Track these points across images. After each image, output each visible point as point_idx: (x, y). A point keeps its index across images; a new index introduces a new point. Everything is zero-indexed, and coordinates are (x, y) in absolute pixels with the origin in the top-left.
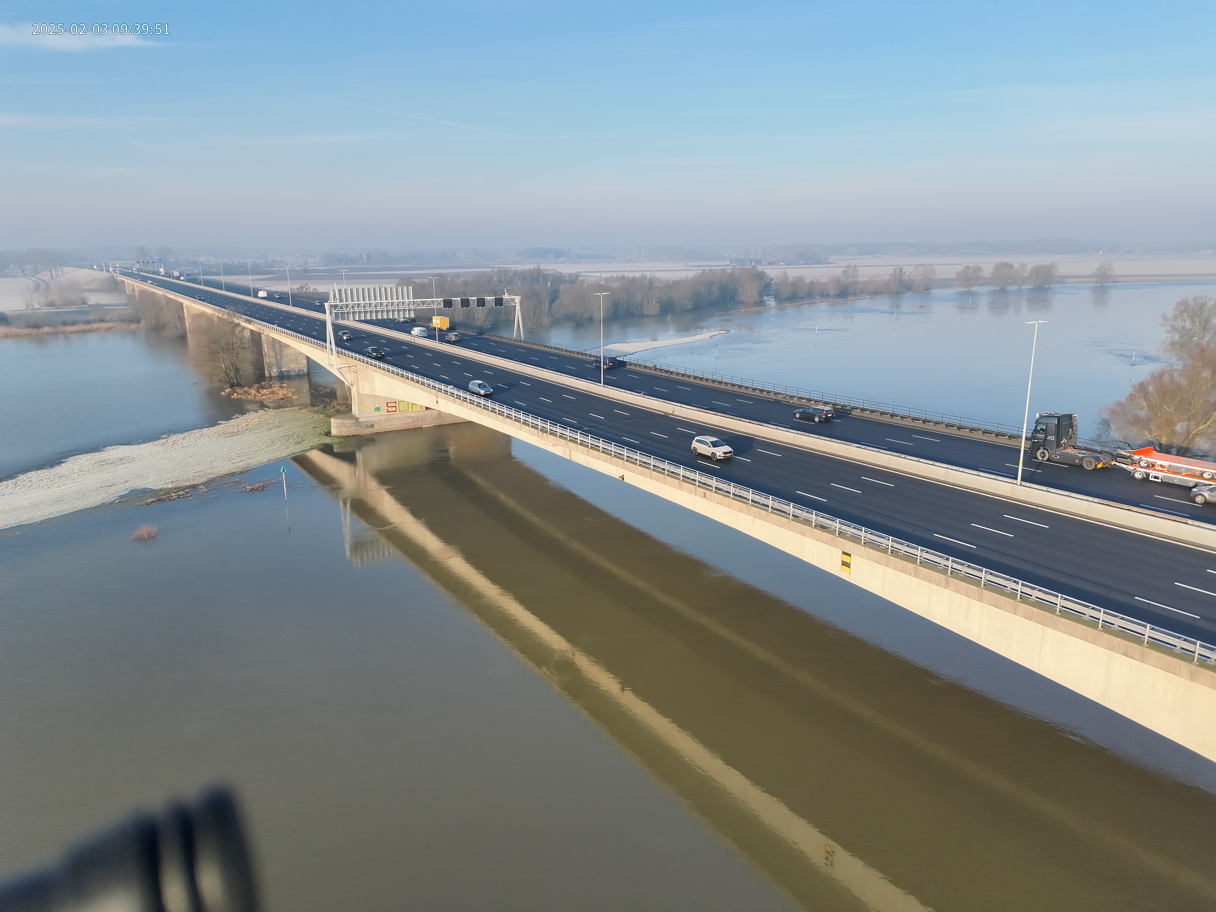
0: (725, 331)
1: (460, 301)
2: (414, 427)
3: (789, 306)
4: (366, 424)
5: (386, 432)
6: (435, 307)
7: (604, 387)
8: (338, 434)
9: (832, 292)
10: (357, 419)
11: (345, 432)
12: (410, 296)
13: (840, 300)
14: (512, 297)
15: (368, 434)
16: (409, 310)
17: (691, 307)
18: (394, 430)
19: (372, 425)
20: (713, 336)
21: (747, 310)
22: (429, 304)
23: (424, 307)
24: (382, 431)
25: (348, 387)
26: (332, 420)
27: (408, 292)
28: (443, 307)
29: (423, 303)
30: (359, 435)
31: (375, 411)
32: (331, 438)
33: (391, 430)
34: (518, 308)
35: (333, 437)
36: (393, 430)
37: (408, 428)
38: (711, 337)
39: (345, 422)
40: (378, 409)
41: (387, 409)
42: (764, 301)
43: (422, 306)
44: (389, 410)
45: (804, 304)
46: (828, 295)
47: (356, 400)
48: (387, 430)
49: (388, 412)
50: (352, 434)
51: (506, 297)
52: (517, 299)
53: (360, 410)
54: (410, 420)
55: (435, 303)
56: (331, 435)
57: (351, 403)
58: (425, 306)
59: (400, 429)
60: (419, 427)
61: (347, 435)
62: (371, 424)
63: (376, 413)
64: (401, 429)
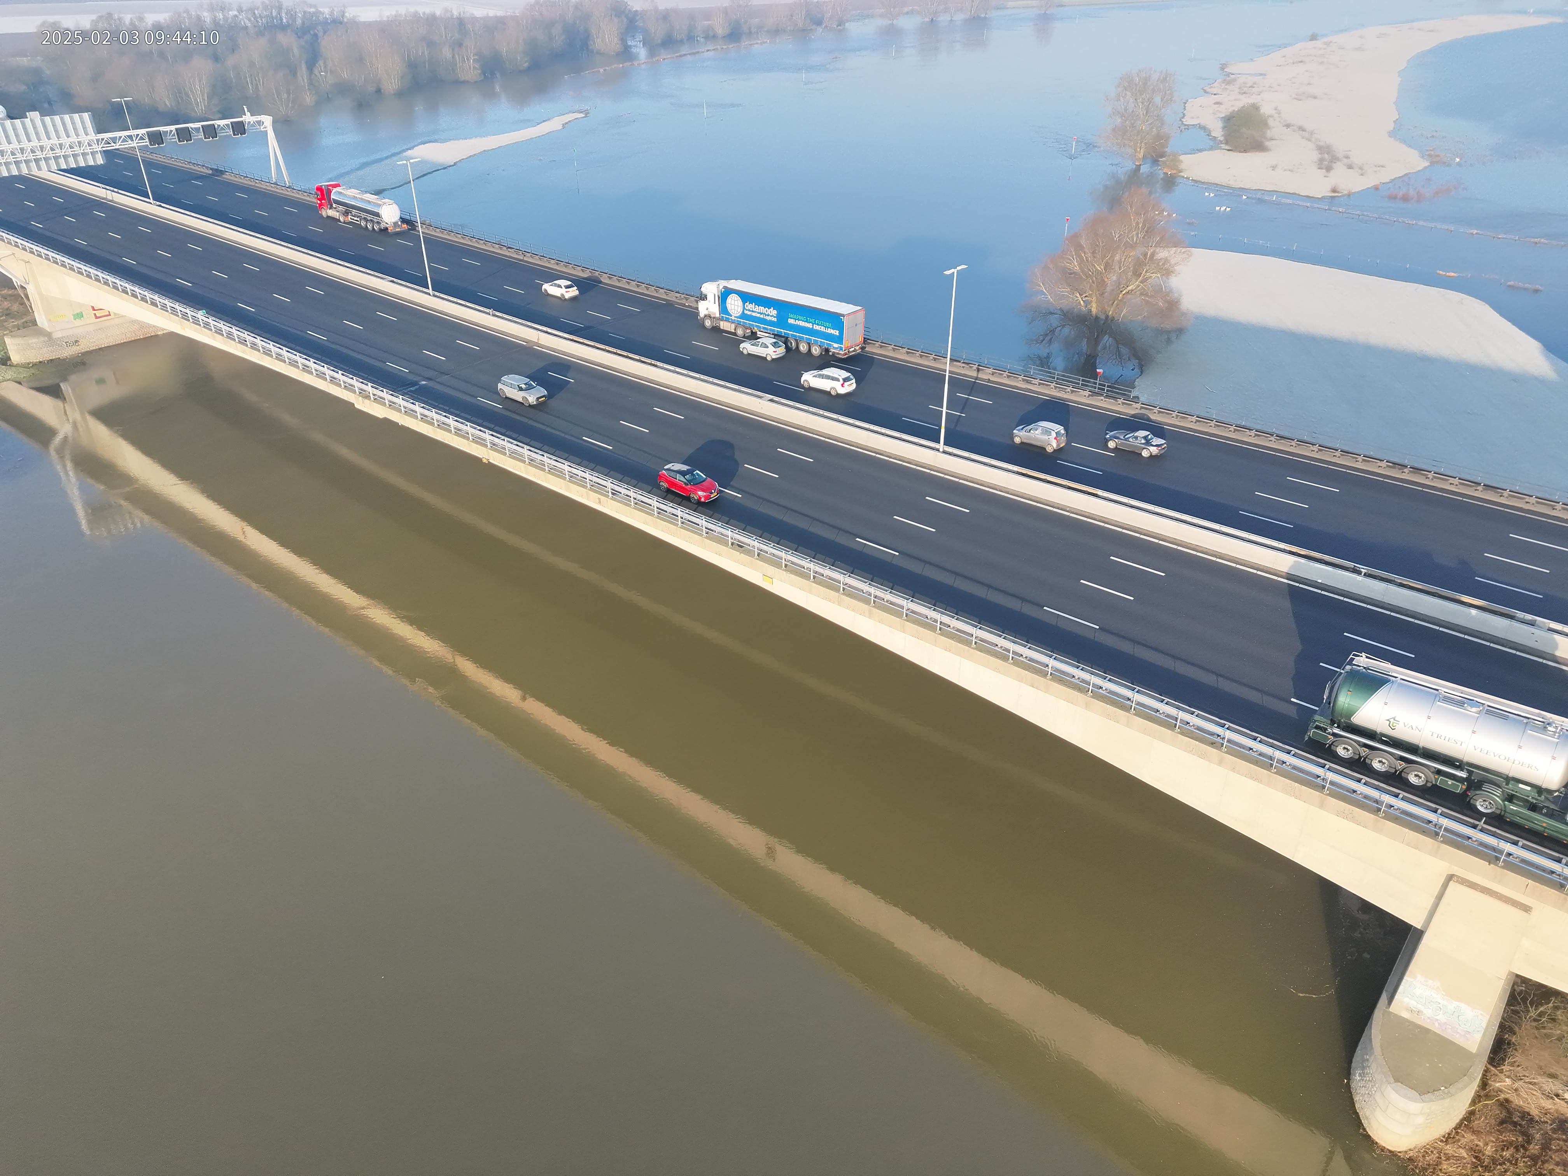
0: (582, 112)
1: (174, 131)
2: (145, 337)
3: (664, 59)
4: (65, 341)
5: (101, 348)
6: (135, 145)
7: (434, 296)
8: (23, 361)
9: (720, 31)
10: (49, 335)
11: (34, 357)
12: (88, 129)
13: (731, 46)
14: (259, 119)
15: (73, 355)
16: (93, 154)
17: (526, 65)
18: (114, 344)
19: (76, 341)
20: (566, 123)
21: (607, 68)
22: (124, 141)
23: (117, 147)
24: (94, 348)
25: (22, 287)
26: (8, 340)
27: (83, 122)
28: (148, 143)
29: (114, 140)
30: (57, 358)
31: (75, 319)
32: (13, 368)
33: (108, 345)
34: (271, 135)
35: (17, 366)
36: (111, 344)
37: (136, 338)
38: (564, 125)
39: (30, 341)
40: (79, 316)
41: (95, 314)
42: (630, 47)
43: (113, 144)
44: (97, 315)
45: (685, 55)
46: (714, 37)
47: (39, 305)
48: (103, 346)
49: (97, 318)
50: (47, 359)
51: (248, 118)
52: (267, 120)
53: (50, 320)
54: (136, 327)
55: (134, 139)
56: (12, 362)
57: (32, 310)
58: (118, 144)
59: (122, 342)
60: (152, 335)
61: (38, 361)
62: (73, 340)
63: (78, 322)
64: (125, 341)
